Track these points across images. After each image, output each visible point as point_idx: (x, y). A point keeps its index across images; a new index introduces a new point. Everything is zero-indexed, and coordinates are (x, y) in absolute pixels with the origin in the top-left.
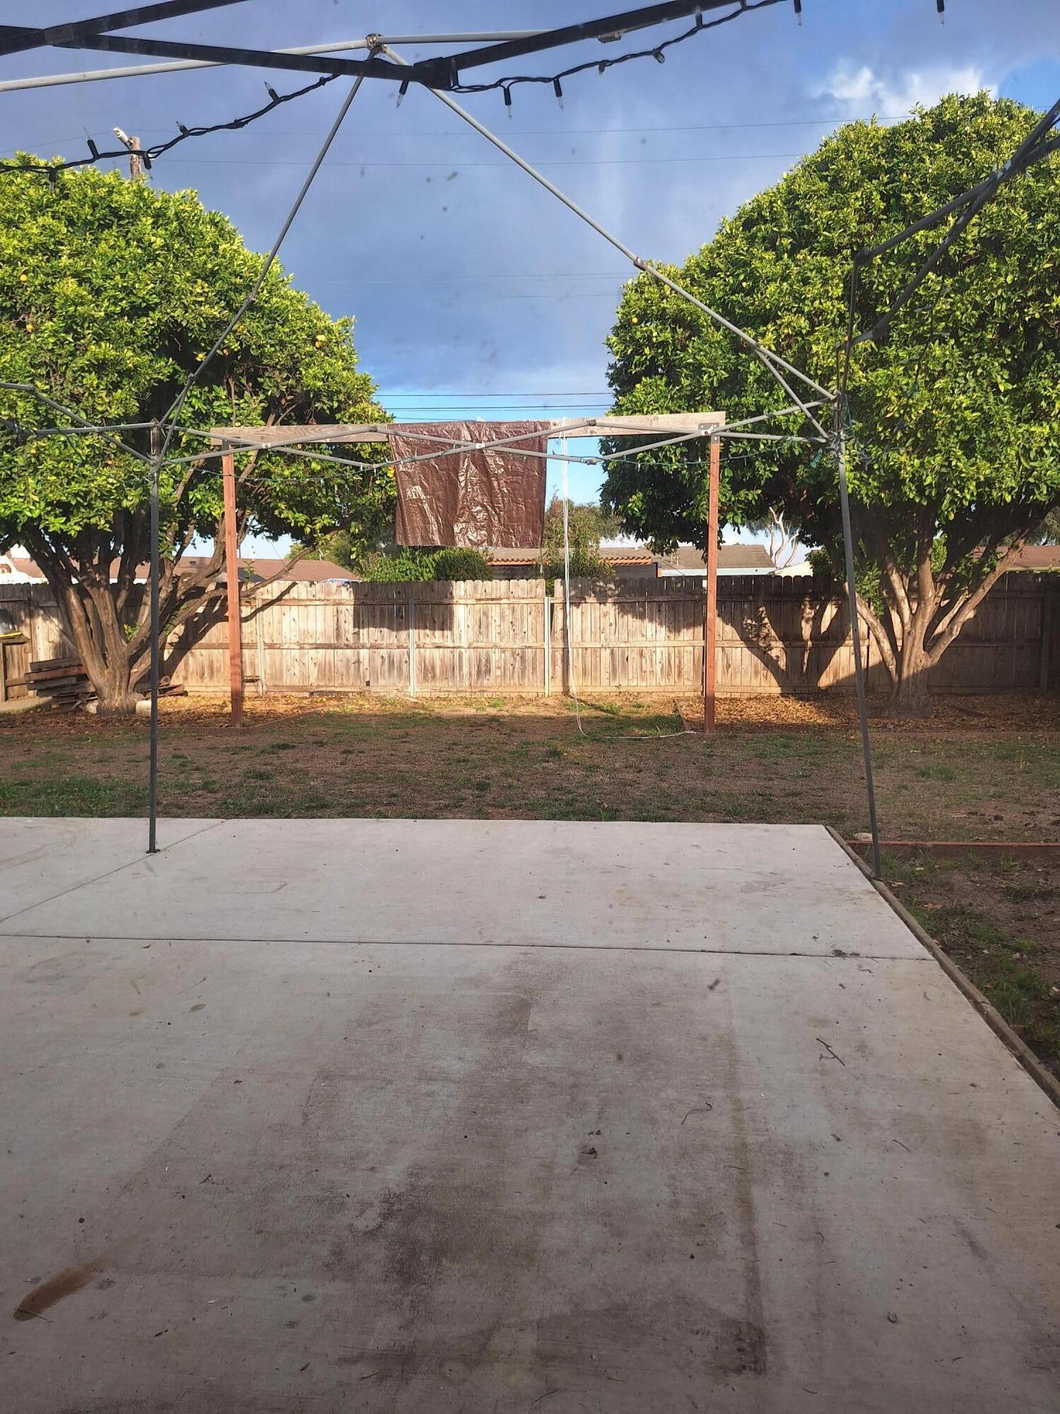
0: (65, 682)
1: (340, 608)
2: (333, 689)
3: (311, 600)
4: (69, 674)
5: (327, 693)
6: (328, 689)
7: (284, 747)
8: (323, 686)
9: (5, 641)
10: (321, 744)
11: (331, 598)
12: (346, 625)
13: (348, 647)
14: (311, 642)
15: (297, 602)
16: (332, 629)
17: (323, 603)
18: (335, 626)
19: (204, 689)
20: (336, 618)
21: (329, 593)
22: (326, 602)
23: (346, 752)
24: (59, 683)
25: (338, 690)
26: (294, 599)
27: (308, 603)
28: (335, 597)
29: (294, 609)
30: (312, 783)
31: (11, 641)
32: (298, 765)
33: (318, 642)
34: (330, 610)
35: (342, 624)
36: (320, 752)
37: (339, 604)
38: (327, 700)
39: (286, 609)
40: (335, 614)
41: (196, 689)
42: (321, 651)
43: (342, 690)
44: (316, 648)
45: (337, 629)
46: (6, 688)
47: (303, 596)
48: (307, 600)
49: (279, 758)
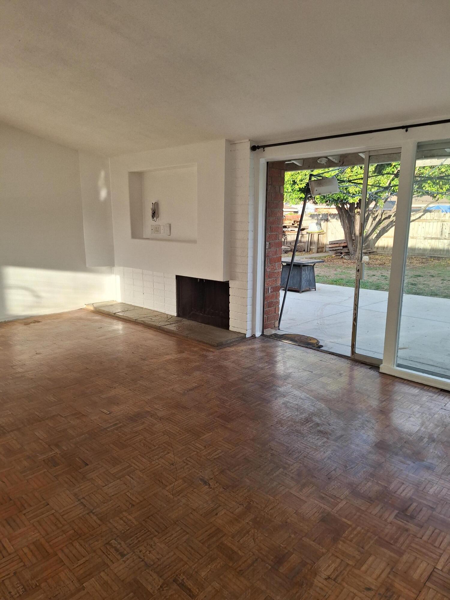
0: (339, 248)
1: (444, 223)
2: (436, 256)
3: (432, 220)
4: (340, 245)
5: (434, 257)
6: (434, 256)
7: (420, 276)
8: (432, 254)
9: (319, 233)
10: (433, 276)
11: (441, 219)
12: (446, 231)
13: (445, 239)
14: (429, 237)
15: (426, 220)
16: (439, 231)
17: (437, 221)
18: (441, 231)
19: (384, 253)
20: (441, 227)
21: (440, 217)
22: (438, 221)
23: (442, 280)
24: (337, 248)
25: (438, 256)
26: (425, 219)
27: (430, 221)
28: (442, 219)
29: (424, 223)
30: (431, 288)
31: (321, 233)
32: (425, 282)
33: (432, 237)
34: (440, 224)
35: (444, 230)
36: (433, 279)
37: (444, 221)
38: (433, 260)
39: (421, 223)
40: (442, 225)
41: (381, 252)
42: (433, 240)
43: (440, 256)
44: (431, 239)
45: (442, 232)
46: (318, 248)
47: (429, 218)
48: (430, 220)
49: (418, 280)
